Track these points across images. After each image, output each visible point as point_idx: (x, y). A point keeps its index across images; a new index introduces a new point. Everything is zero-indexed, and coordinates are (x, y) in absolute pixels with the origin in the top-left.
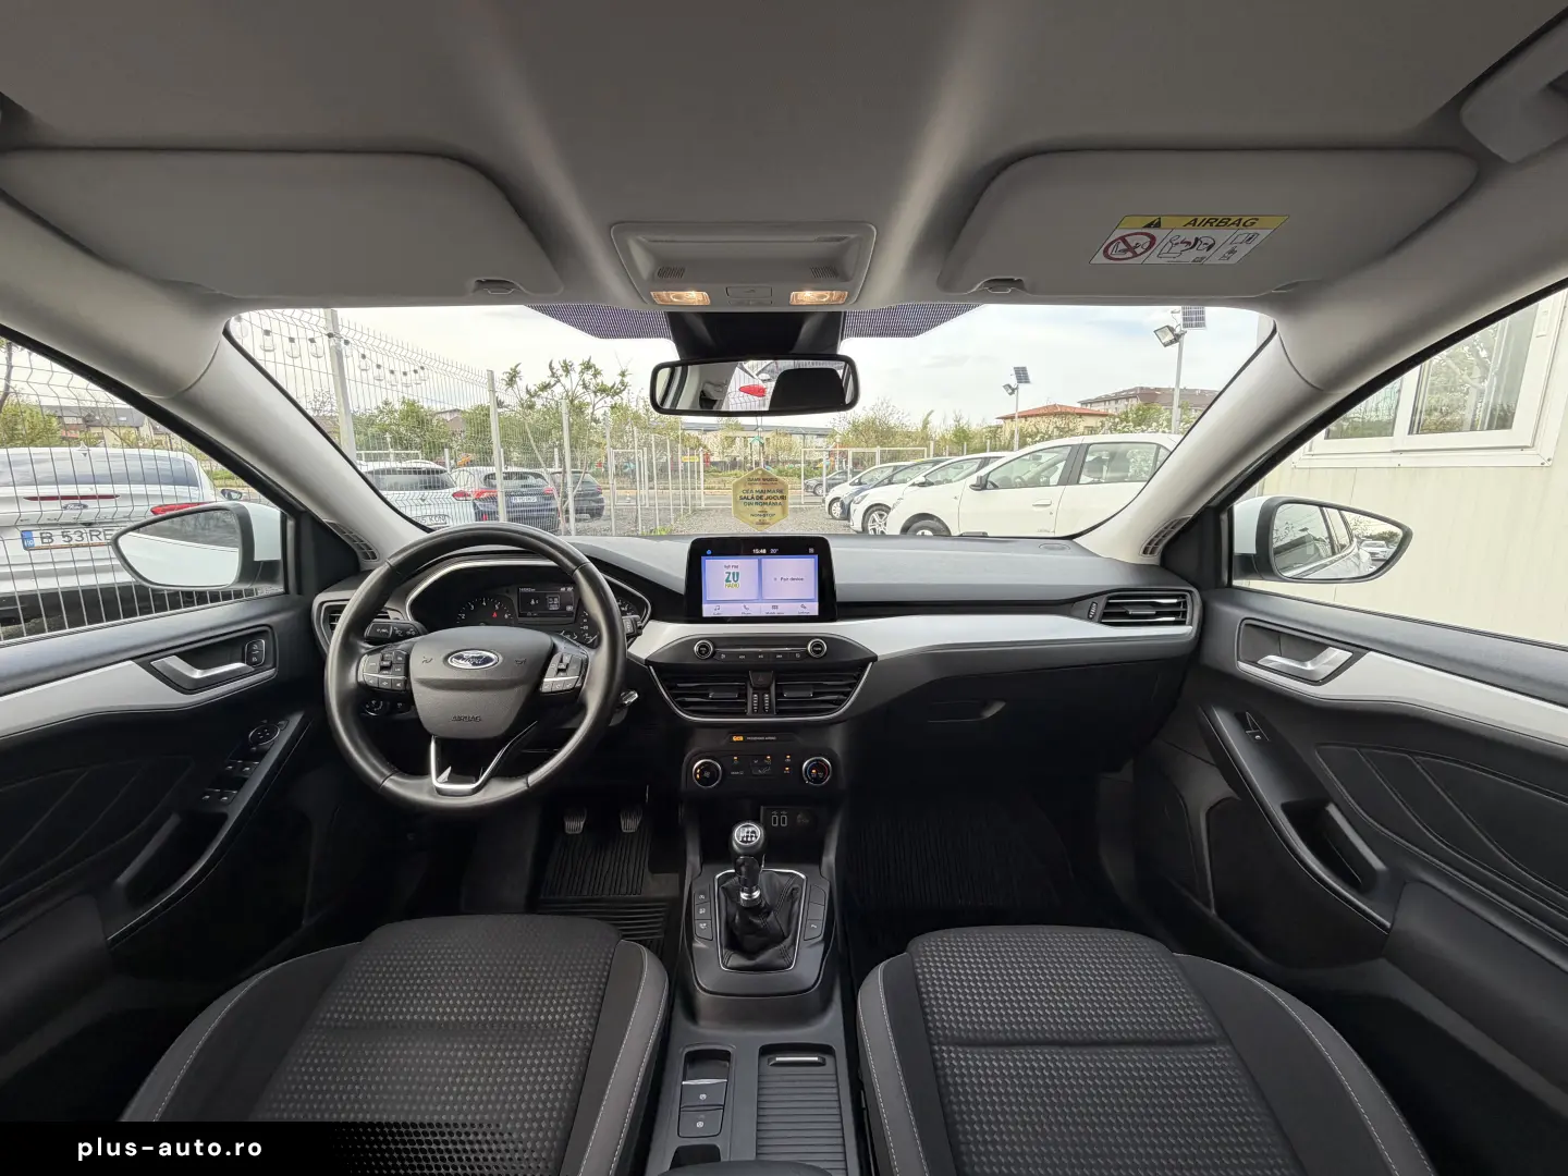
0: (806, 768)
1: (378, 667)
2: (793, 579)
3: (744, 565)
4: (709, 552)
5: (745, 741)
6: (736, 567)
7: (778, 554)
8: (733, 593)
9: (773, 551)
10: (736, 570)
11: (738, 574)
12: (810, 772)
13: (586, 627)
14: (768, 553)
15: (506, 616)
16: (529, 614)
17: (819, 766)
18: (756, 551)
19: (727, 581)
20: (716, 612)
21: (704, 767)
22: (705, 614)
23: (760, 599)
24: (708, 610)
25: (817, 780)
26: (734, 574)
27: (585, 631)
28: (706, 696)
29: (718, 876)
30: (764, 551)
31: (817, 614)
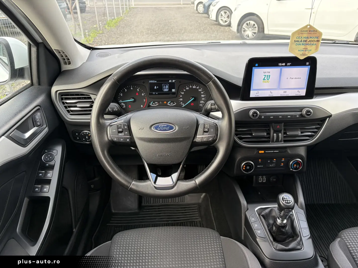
0: (292, 164)
1: (117, 132)
2: (295, 78)
3: (273, 71)
4: (257, 65)
5: (265, 153)
6: (269, 72)
7: (291, 65)
8: (266, 85)
9: (289, 64)
10: (268, 74)
11: (269, 76)
12: (294, 165)
13: (181, 99)
14: (286, 65)
15: (143, 94)
16: (154, 93)
17: (298, 163)
18: (280, 64)
19: (264, 79)
20: (257, 94)
21: (247, 165)
22: (251, 96)
23: (279, 88)
24: (253, 94)
25: (296, 169)
26: (267, 76)
27: (181, 101)
28: (251, 134)
29: (256, 209)
30: (284, 64)
31: (304, 95)
